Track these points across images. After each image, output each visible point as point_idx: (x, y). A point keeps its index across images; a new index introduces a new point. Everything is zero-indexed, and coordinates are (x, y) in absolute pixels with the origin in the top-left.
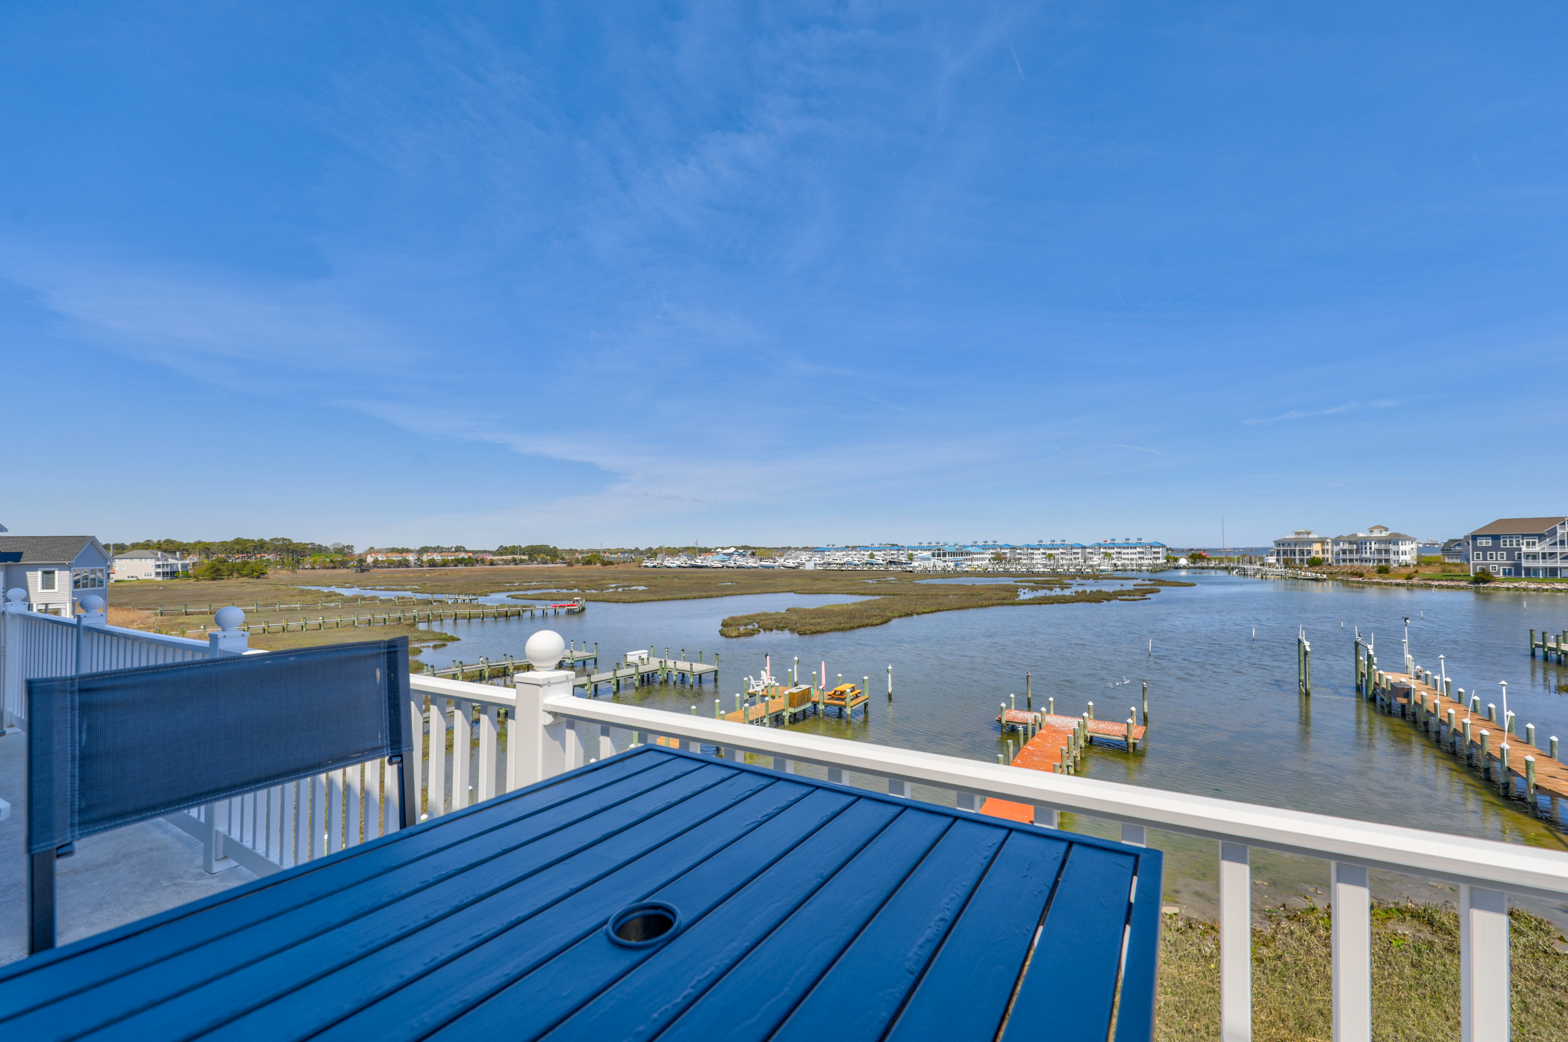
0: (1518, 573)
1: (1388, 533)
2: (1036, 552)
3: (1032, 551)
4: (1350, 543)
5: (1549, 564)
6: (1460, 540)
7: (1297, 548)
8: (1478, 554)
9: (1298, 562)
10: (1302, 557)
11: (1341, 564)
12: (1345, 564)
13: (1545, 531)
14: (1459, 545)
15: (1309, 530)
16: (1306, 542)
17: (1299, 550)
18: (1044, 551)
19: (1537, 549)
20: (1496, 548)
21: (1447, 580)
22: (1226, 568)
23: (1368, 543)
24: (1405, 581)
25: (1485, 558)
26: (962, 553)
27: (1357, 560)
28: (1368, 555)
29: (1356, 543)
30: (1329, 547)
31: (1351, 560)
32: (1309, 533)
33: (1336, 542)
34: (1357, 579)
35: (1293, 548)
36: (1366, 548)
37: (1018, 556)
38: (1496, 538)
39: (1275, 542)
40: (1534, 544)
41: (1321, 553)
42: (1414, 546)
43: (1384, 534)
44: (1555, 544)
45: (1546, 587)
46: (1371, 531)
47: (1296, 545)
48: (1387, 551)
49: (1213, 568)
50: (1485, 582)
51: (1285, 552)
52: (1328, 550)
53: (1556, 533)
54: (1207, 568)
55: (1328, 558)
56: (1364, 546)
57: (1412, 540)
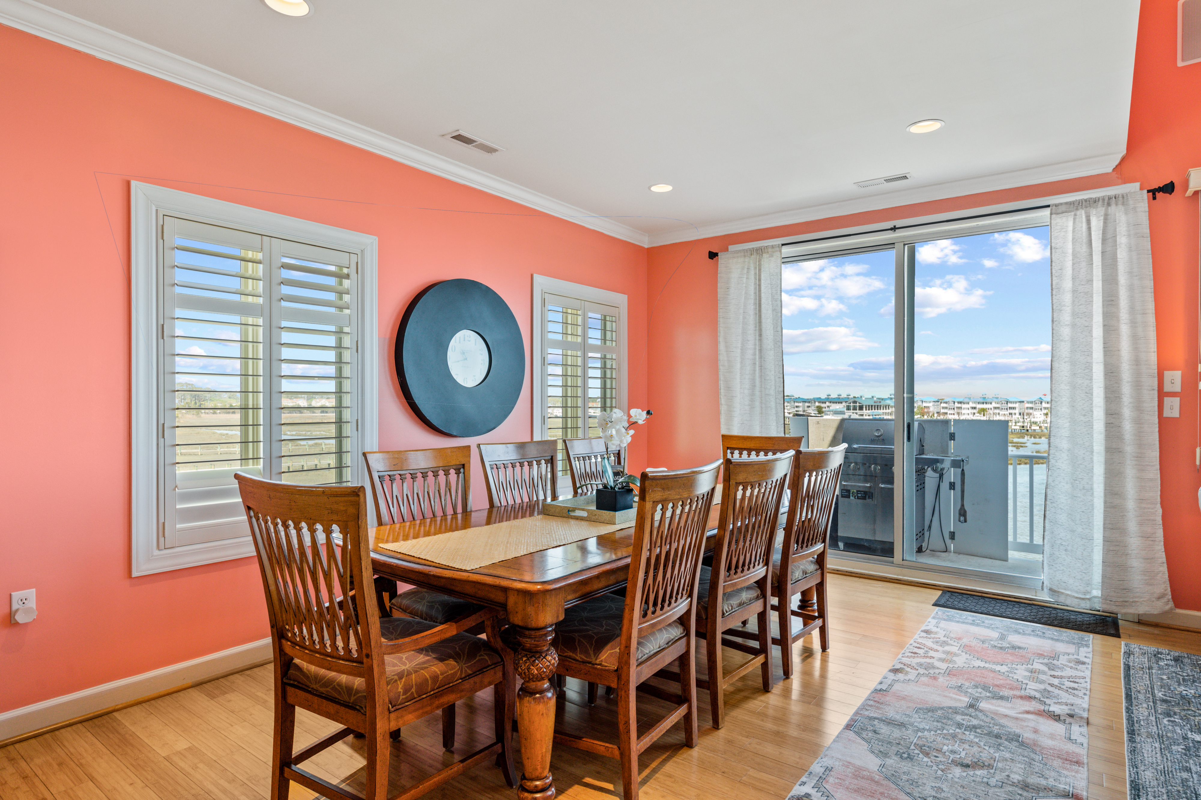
2: (963, 406)
3: (959, 405)
18: (974, 405)
26: (880, 406)
37: (943, 411)
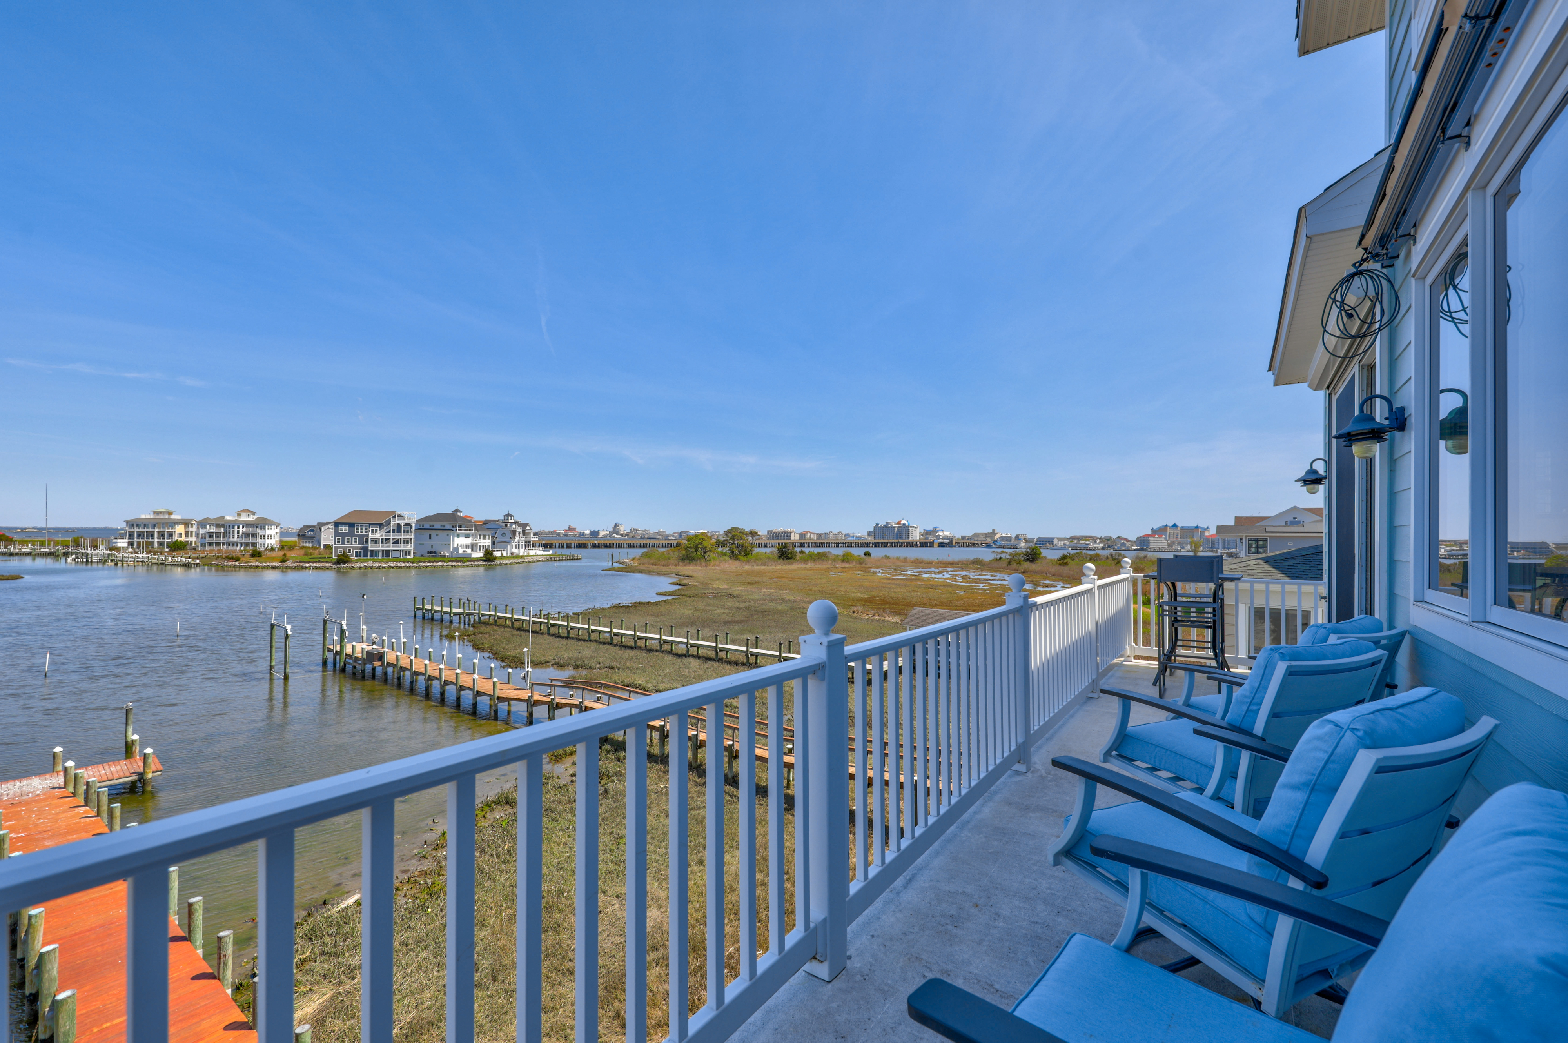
0: (366, 555)
1: (255, 517)
4: (218, 526)
5: (385, 547)
6: (314, 527)
7: (156, 530)
8: (339, 539)
9: (156, 545)
10: (161, 540)
11: (207, 547)
12: (211, 548)
13: (383, 522)
14: (312, 531)
15: (171, 509)
16: (167, 523)
17: (158, 532)
19: (378, 536)
20: (351, 534)
21: (315, 562)
22: (50, 554)
23: (236, 527)
24: (280, 564)
25: (343, 543)
27: (224, 544)
28: (236, 539)
29: (224, 527)
30: (194, 529)
31: (218, 544)
32: (170, 513)
33: (202, 524)
34: (234, 563)
35: (150, 530)
36: (234, 532)
38: (352, 525)
39: (127, 522)
40: (376, 531)
41: (184, 536)
42: (278, 530)
43: (251, 518)
44: (389, 532)
45: (384, 565)
46: (239, 515)
47: (154, 526)
48: (254, 535)
49: (29, 554)
50: (344, 562)
51: (140, 535)
52: (192, 532)
53: (390, 523)
54: (17, 554)
55: (191, 542)
56: (232, 530)
57: (277, 525)
